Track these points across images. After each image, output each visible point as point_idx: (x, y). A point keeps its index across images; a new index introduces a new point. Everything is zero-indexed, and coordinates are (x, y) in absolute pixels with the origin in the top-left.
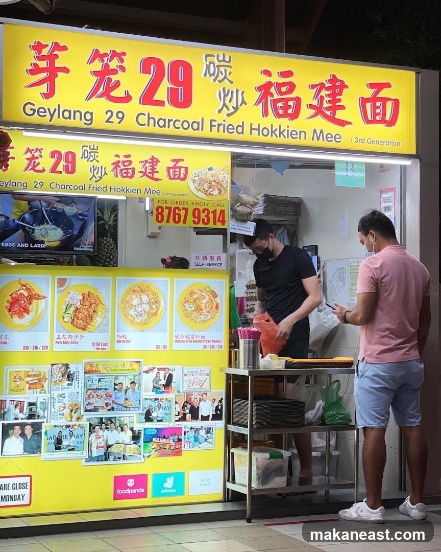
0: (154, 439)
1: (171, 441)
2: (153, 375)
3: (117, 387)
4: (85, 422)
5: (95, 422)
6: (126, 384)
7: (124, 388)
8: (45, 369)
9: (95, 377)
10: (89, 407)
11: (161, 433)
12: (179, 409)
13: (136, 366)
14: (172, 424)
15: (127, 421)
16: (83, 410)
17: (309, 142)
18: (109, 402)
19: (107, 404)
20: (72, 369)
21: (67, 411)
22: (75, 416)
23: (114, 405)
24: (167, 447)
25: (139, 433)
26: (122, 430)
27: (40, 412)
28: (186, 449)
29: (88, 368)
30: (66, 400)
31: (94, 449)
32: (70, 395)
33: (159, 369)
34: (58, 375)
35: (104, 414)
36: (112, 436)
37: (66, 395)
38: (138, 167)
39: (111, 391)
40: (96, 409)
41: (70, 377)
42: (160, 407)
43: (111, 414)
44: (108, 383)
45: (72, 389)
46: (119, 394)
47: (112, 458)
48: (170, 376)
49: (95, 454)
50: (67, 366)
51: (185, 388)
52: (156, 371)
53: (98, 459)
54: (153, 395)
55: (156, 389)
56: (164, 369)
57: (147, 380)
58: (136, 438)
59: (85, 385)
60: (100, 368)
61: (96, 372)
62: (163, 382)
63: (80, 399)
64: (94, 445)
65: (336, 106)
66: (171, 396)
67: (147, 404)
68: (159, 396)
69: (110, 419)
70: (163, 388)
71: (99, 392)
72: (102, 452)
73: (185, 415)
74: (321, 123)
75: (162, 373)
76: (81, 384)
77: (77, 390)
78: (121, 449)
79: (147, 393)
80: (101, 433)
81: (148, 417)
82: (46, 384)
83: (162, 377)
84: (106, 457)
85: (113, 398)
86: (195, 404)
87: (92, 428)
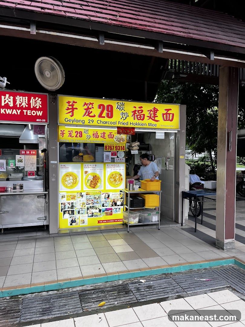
0: (105, 211)
1: (110, 211)
2: (104, 195)
3: (95, 198)
4: (86, 207)
5: (89, 207)
6: (97, 197)
7: (97, 198)
8: (75, 194)
9: (89, 196)
10: (87, 204)
11: (107, 210)
12: (111, 203)
13: (100, 193)
14: (110, 207)
15: (97, 207)
16: (86, 204)
17: (147, 127)
18: (93, 202)
19: (92, 203)
20: (83, 194)
21: (82, 205)
22: (84, 206)
23: (94, 203)
24: (108, 213)
25: (101, 210)
26: (96, 209)
27: (74, 205)
28: (113, 213)
29: (87, 194)
30: (81, 202)
31: (89, 214)
32: (82, 200)
33: (106, 193)
34: (79, 196)
35: (91, 205)
36: (94, 211)
37: (81, 201)
38: (100, 135)
39: (93, 199)
40: (89, 204)
41: (82, 196)
42: (106, 203)
43: (93, 205)
44: (92, 197)
45: (83, 199)
46: (95, 200)
47: (94, 216)
48: (109, 195)
49: (89, 215)
50: (81, 193)
51: (113, 198)
52: (105, 194)
53: (90, 216)
54: (105, 200)
55: (105, 198)
56: (107, 193)
57: (103, 196)
58: (100, 211)
59: (86, 197)
60: (90, 193)
61: (89, 194)
62: (107, 197)
63: (85, 202)
64: (89, 213)
65: (155, 116)
66: (109, 200)
67: (103, 202)
68: (106, 200)
69: (93, 206)
70: (107, 198)
71: (90, 200)
72: (91, 215)
73: (113, 205)
74: (151, 121)
75: (107, 194)
76: (85, 198)
77: (84, 200)
78: (96, 214)
79: (103, 199)
80: (91, 210)
81: (103, 206)
82: (76, 198)
83: (107, 195)
84: (92, 216)
85: (94, 201)
86: (116, 202)
87: (88, 209)
